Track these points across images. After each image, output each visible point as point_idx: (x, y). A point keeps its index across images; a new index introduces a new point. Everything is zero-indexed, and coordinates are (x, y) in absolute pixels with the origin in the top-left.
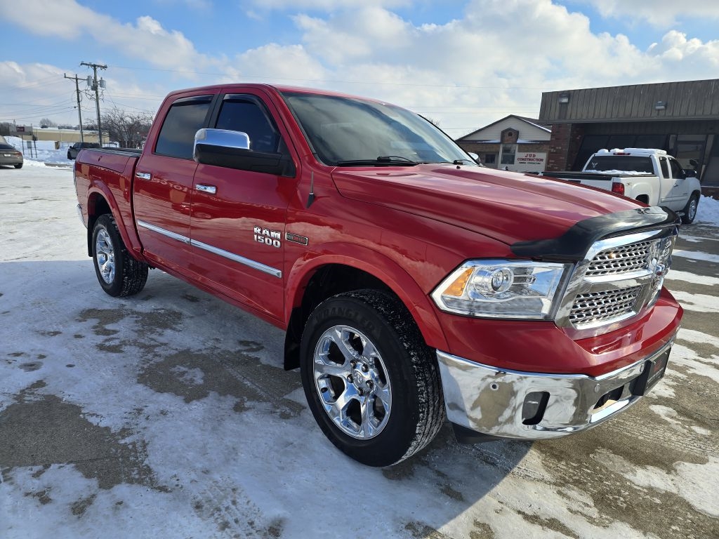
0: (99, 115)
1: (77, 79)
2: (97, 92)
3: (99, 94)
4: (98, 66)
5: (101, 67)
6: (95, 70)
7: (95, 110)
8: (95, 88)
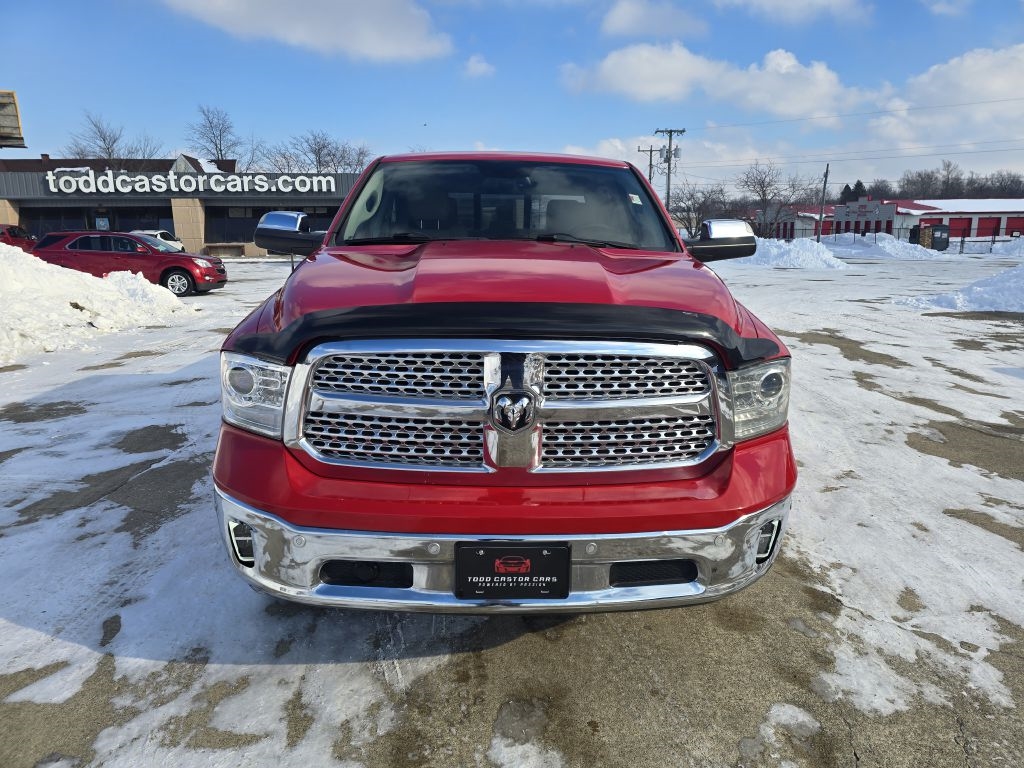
0: (668, 193)
1: (651, 151)
2: (669, 165)
3: (672, 166)
4: (675, 131)
5: (678, 131)
6: (671, 137)
7: (665, 187)
8: (668, 160)
